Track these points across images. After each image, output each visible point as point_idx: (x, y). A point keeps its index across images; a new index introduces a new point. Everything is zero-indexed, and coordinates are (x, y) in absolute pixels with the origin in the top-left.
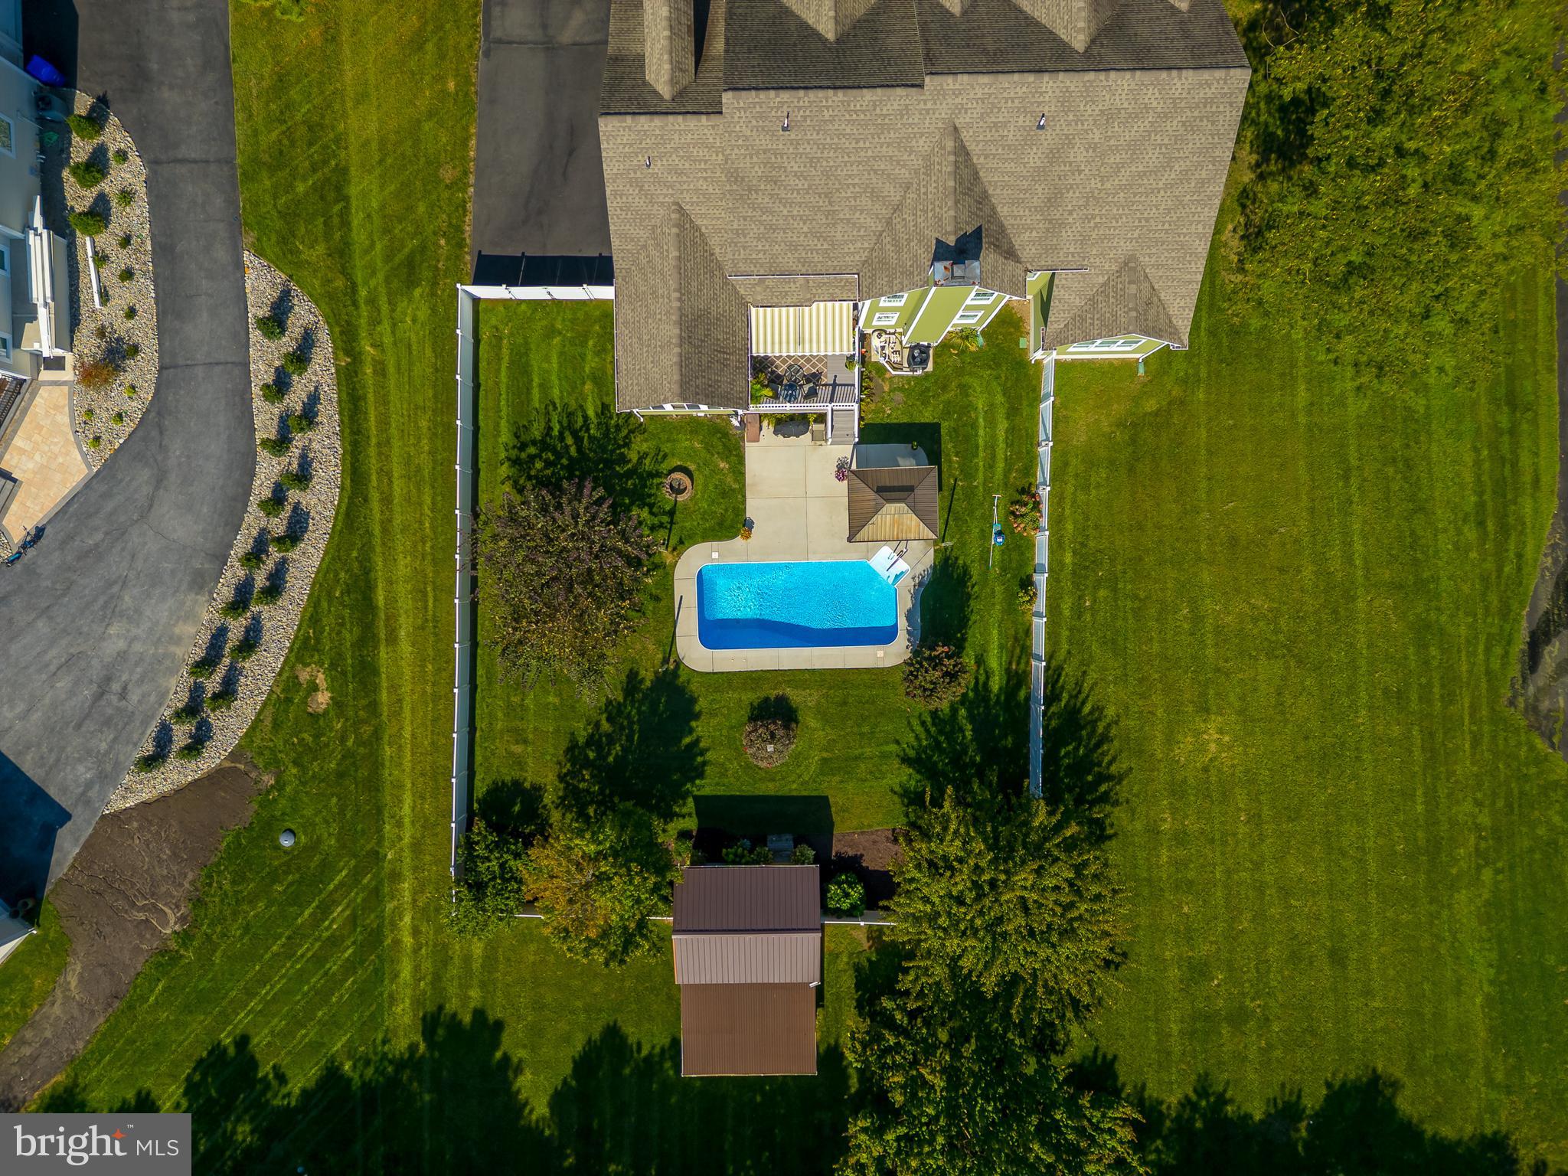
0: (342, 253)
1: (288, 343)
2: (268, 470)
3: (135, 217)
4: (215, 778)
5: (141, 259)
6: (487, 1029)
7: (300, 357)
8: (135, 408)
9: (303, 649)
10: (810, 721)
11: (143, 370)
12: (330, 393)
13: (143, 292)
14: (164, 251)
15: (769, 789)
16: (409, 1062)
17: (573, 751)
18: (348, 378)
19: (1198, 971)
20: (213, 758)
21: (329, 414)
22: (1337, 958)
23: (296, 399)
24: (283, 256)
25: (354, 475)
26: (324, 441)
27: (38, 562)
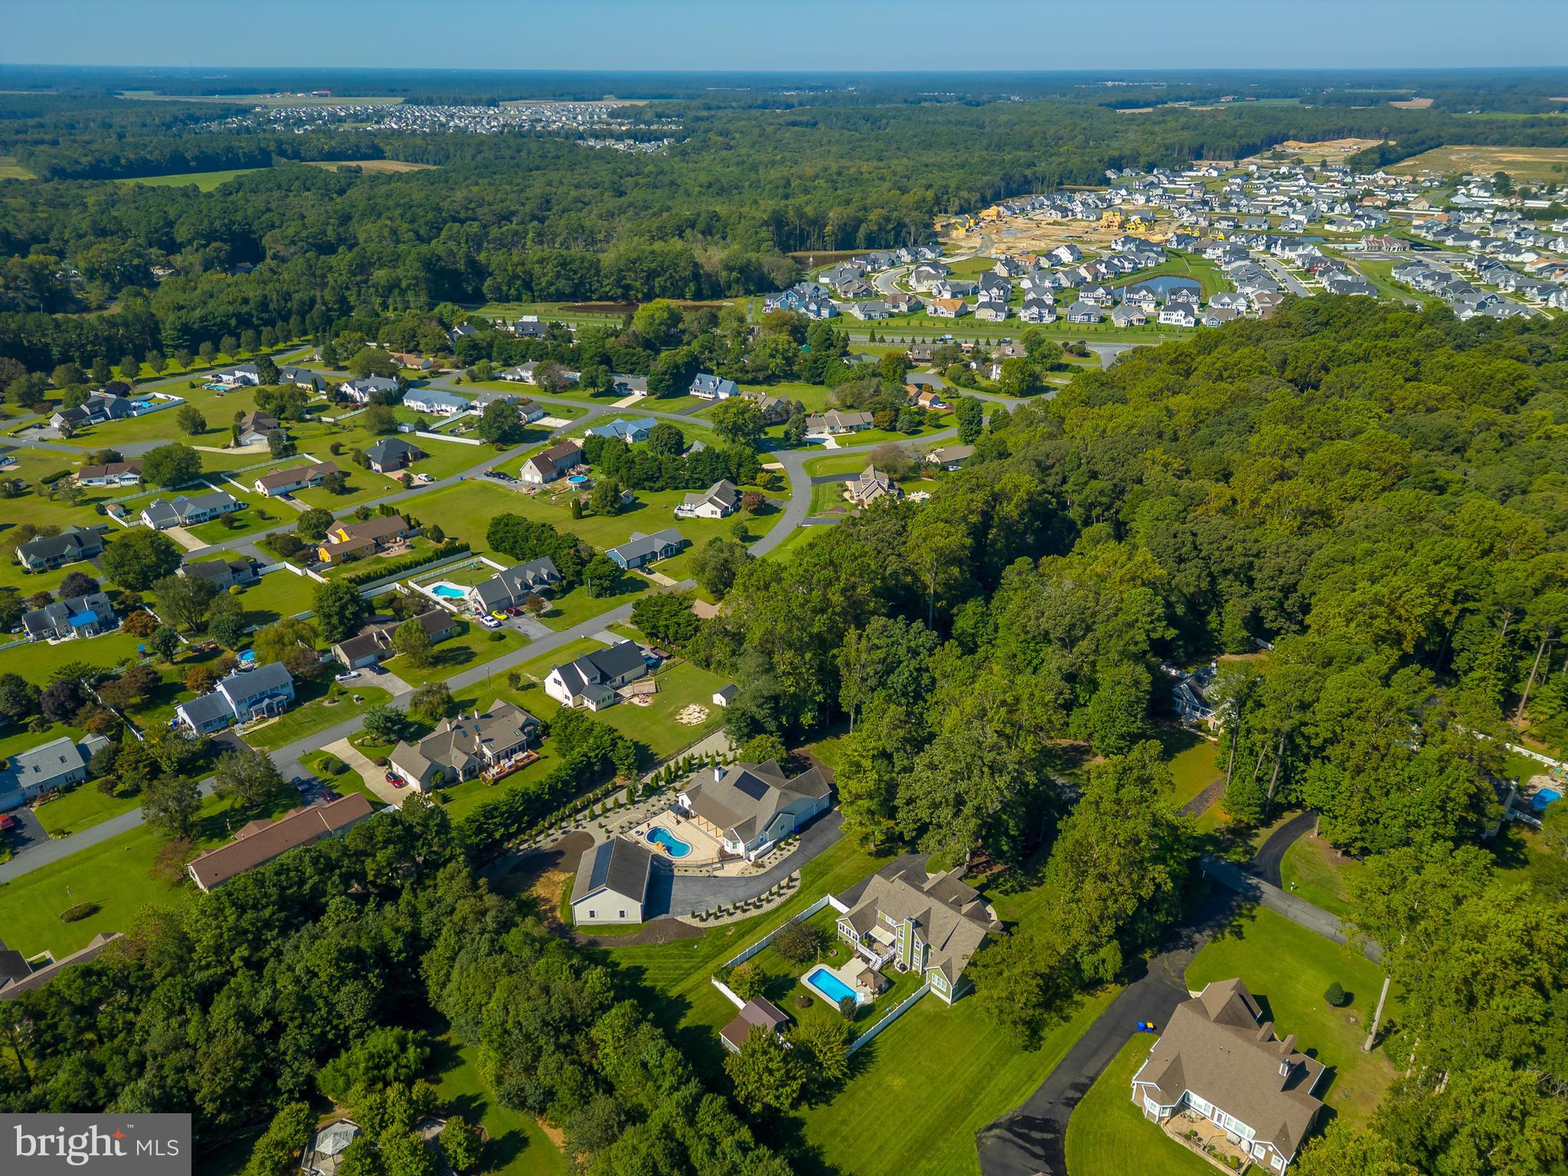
0: (813, 882)
2: (766, 895)
3: (786, 854)
4: (697, 929)
5: (780, 859)
6: (689, 1006)
8: (755, 874)
9: (735, 924)
10: (813, 1008)
11: (762, 871)
12: (788, 896)
13: (775, 862)
14: (786, 861)
16: (669, 998)
18: (793, 897)
20: (703, 924)
21: (783, 899)
23: (782, 891)
24: (804, 875)
25: (777, 910)
26: (777, 901)
27: (714, 881)
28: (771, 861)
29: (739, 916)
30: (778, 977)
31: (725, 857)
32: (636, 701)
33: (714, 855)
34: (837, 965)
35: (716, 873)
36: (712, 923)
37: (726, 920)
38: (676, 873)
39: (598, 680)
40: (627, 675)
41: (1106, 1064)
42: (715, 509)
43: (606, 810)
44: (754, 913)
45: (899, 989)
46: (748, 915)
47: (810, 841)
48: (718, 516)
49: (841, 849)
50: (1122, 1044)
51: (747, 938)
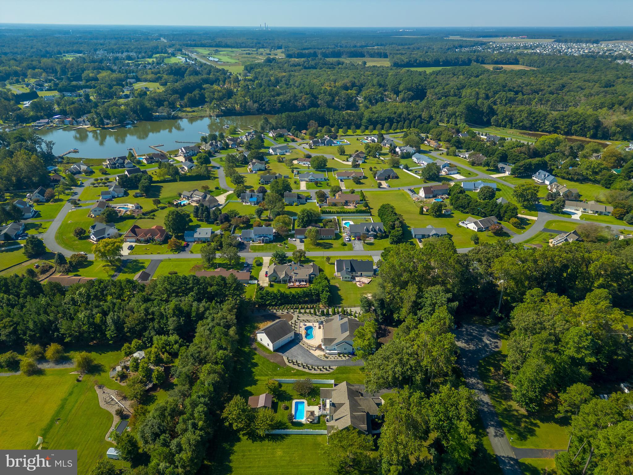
0: (337, 374)
1: (328, 369)
2: (316, 368)
3: (340, 359)
4: (285, 364)
5: (336, 359)
6: (256, 384)
7: (326, 369)
8: (322, 359)
9: (298, 370)
10: (286, 411)
11: (325, 359)
12: (323, 373)
14: (337, 361)
15: (278, 408)
16: (254, 378)
17: (285, 391)
18: (325, 374)
20: (287, 363)
21: (321, 372)
23: (323, 369)
24: (336, 369)
25: (315, 374)
26: (319, 372)
27: (308, 353)
28: (331, 358)
29: (301, 368)
30: (289, 394)
32: (358, 283)
33: (317, 345)
34: (310, 404)
35: (311, 351)
36: (291, 365)
37: (296, 367)
38: (300, 344)
39: (349, 270)
40: (364, 273)
43: (306, 312)
44: (307, 370)
45: (319, 426)
46: (304, 370)
47: (353, 360)
51: (296, 376)
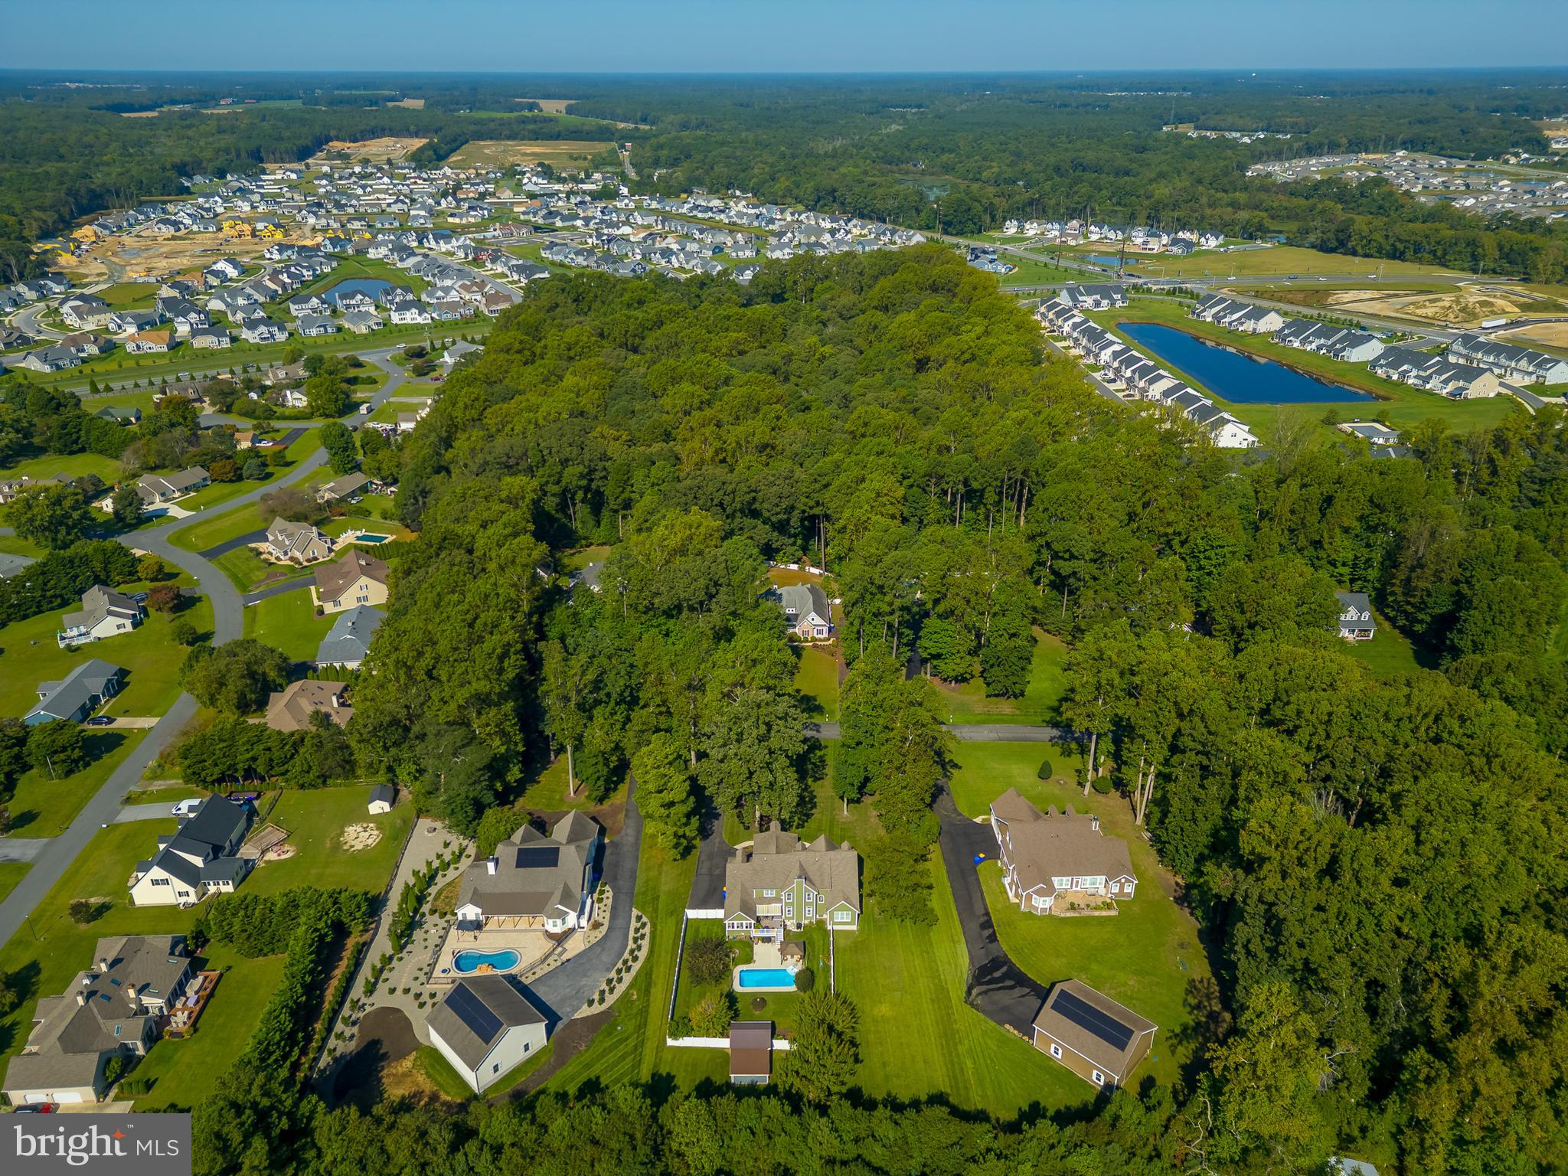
0: (656, 910)
1: (640, 924)
2: (631, 946)
3: (609, 901)
4: (604, 1010)
5: (609, 908)
6: (670, 1078)
8: (600, 936)
9: (631, 986)
10: (770, 1004)
11: (603, 929)
12: (648, 935)
13: (608, 915)
14: (614, 908)
18: (653, 935)
19: (884, 1065)
20: (604, 1007)
21: (647, 938)
22: (925, 1062)
23: (640, 934)
24: (642, 909)
25: (651, 951)
26: (645, 943)
27: (568, 965)
28: (603, 914)
29: (627, 978)
31: (560, 939)
32: (271, 856)
33: (545, 943)
34: (749, 959)
35: (565, 957)
36: (610, 999)
38: (527, 981)
39: (211, 856)
40: (234, 836)
41: (983, 899)
42: (121, 621)
43: (378, 973)
44: (636, 967)
45: (813, 944)
46: (634, 971)
47: (615, 878)
48: (129, 628)
49: (648, 869)
50: (978, 879)
51: (653, 990)
